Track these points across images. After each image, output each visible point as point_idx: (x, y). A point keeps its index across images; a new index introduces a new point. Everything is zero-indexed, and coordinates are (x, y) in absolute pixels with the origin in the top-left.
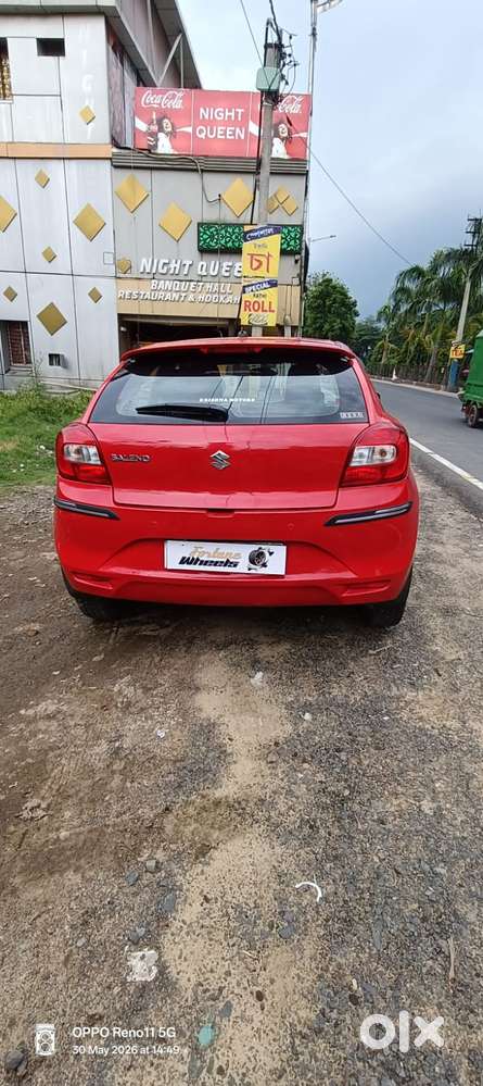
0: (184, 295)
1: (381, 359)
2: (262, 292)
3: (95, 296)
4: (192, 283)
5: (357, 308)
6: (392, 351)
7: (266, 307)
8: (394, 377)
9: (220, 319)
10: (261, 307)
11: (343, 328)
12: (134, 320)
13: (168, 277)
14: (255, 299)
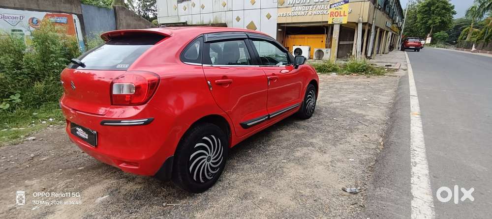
0: (307, 12)
1: (465, 39)
2: (340, 7)
3: (269, 17)
4: (311, 6)
5: (454, 9)
6: (475, 33)
7: (342, 14)
8: (473, 49)
9: (323, 22)
10: (339, 14)
11: (443, 22)
12: (283, 25)
13: (301, 5)
14: (336, 11)
